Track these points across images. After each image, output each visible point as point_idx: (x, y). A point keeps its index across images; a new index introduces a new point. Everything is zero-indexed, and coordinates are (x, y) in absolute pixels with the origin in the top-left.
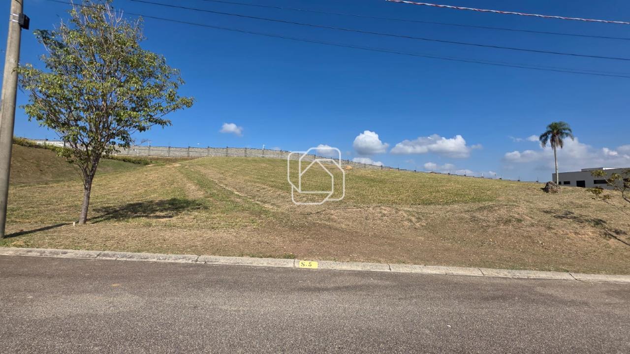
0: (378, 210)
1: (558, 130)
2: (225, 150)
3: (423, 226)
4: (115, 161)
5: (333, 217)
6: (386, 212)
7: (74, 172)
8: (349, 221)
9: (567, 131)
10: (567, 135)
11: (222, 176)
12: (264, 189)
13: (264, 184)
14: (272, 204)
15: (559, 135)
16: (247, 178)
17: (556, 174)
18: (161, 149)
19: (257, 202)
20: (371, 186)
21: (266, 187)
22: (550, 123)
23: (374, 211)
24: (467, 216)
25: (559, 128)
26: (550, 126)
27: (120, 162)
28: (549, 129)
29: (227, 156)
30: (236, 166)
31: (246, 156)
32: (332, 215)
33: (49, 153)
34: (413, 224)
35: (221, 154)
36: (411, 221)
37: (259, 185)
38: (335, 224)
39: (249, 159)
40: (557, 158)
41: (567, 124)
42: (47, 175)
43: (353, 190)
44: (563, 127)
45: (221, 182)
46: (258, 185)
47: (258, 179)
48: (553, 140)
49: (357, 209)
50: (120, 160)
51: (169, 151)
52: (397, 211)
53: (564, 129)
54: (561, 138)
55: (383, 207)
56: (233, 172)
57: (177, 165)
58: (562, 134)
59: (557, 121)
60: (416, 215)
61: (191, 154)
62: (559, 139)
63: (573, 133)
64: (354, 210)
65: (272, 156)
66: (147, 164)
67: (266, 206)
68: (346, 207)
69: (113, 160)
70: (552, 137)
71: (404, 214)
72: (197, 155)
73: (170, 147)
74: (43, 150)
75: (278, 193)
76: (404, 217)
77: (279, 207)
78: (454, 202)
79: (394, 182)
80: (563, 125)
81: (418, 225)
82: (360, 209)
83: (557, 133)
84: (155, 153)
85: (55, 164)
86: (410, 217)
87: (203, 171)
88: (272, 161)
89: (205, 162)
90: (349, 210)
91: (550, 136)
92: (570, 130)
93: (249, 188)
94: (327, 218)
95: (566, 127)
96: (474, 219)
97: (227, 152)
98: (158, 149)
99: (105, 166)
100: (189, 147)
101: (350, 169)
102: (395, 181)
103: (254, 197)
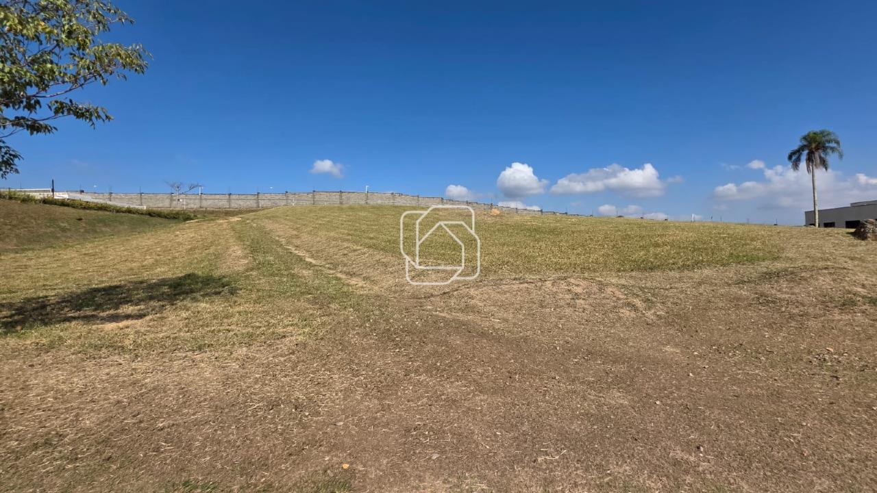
0: (563, 285)
1: (819, 143)
2: (310, 196)
3: (660, 317)
4: (135, 215)
5: (473, 302)
6: (579, 290)
7: (59, 235)
8: (506, 310)
9: (833, 145)
10: (833, 149)
11: (295, 232)
12: (355, 251)
13: (356, 242)
14: (365, 279)
15: (820, 151)
16: (332, 234)
17: (814, 211)
18: (218, 197)
19: (339, 275)
20: (538, 241)
21: (358, 248)
22: (805, 133)
23: (554, 290)
24: (744, 292)
25: (819, 140)
26: (805, 138)
27: (143, 217)
28: (805, 143)
29: (314, 204)
30: (320, 217)
31: (341, 203)
32: (472, 298)
33: (16, 206)
34: (640, 314)
35: (306, 201)
36: (634, 308)
37: (349, 245)
38: (477, 319)
39: (344, 206)
40: (816, 187)
41: (834, 133)
42: (7, 240)
43: (505, 249)
44: (827, 138)
45: (288, 243)
46: (346, 244)
47: (349, 235)
48: (810, 159)
49: (522, 286)
50: (142, 214)
51: (229, 200)
52: (602, 286)
53: (829, 142)
54: (822, 155)
55: (572, 280)
56: (314, 226)
57: (236, 219)
58: (825, 149)
59: (817, 129)
60: (640, 293)
61: (262, 203)
62: (820, 157)
63: (843, 147)
64: (515, 287)
65: (379, 202)
66: (188, 218)
67: (353, 281)
68: (498, 283)
69: (130, 214)
70: (808, 154)
71: (618, 294)
72: (269, 204)
73: (230, 194)
74: (7, 202)
75: (378, 257)
76: (619, 299)
77: (374, 282)
78: (698, 264)
79: (573, 232)
80: (828, 135)
81: (649, 314)
82: (526, 285)
83: (817, 148)
84: (209, 203)
85: (25, 223)
86: (631, 300)
87: (269, 225)
88: (378, 208)
89: (277, 214)
90: (503, 287)
91: (805, 152)
92: (838, 143)
93: (331, 250)
94: (463, 305)
95: (832, 137)
96: (763, 300)
97: (314, 198)
98: (213, 197)
99: (115, 224)
100: (258, 193)
101: (497, 215)
102: (575, 230)
103: (335, 266)
